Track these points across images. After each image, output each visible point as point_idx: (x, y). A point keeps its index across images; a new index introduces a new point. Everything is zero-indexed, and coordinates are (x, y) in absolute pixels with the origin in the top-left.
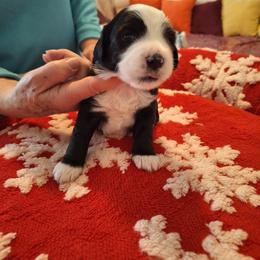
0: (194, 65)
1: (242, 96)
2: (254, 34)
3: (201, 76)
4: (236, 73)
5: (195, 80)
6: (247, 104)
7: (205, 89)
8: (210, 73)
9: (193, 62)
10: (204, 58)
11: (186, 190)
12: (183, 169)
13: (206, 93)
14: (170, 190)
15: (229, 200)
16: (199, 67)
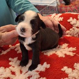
0: (69, 22)
3: (73, 27)
5: (71, 29)
7: (76, 33)
8: (77, 25)
9: (69, 21)
10: (73, 19)
13: (76, 34)
16: (72, 23)
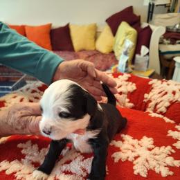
1: (128, 100)
2: (94, 49)
4: (120, 86)
6: (131, 105)
11: (147, 171)
12: (136, 158)
14: (139, 174)
15: (167, 168)
